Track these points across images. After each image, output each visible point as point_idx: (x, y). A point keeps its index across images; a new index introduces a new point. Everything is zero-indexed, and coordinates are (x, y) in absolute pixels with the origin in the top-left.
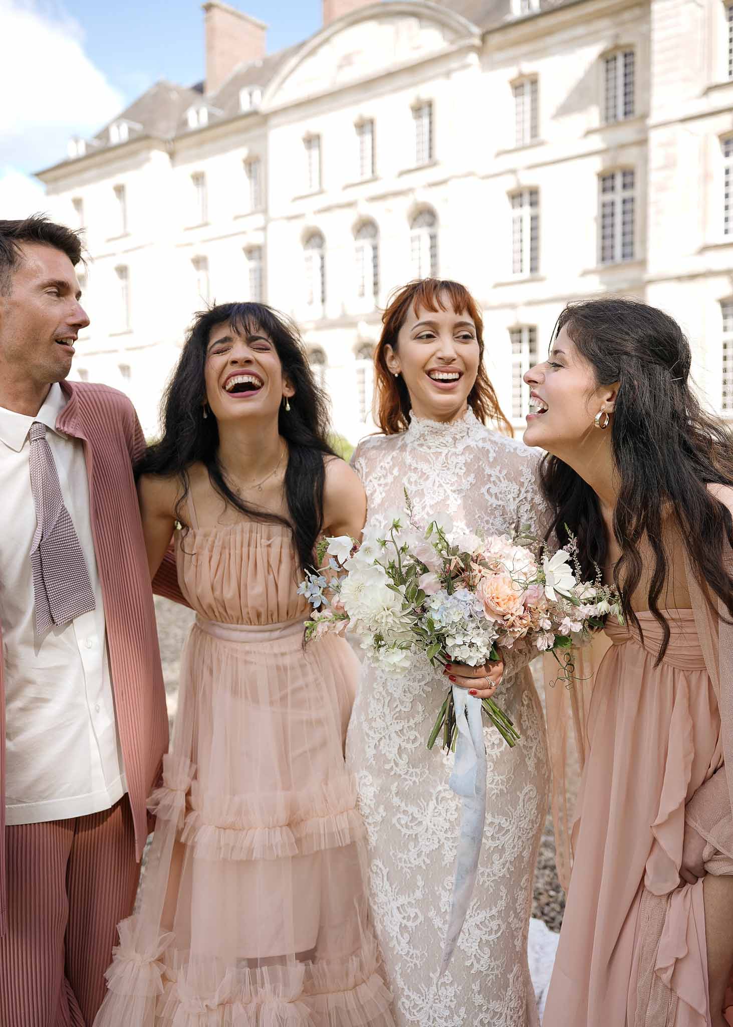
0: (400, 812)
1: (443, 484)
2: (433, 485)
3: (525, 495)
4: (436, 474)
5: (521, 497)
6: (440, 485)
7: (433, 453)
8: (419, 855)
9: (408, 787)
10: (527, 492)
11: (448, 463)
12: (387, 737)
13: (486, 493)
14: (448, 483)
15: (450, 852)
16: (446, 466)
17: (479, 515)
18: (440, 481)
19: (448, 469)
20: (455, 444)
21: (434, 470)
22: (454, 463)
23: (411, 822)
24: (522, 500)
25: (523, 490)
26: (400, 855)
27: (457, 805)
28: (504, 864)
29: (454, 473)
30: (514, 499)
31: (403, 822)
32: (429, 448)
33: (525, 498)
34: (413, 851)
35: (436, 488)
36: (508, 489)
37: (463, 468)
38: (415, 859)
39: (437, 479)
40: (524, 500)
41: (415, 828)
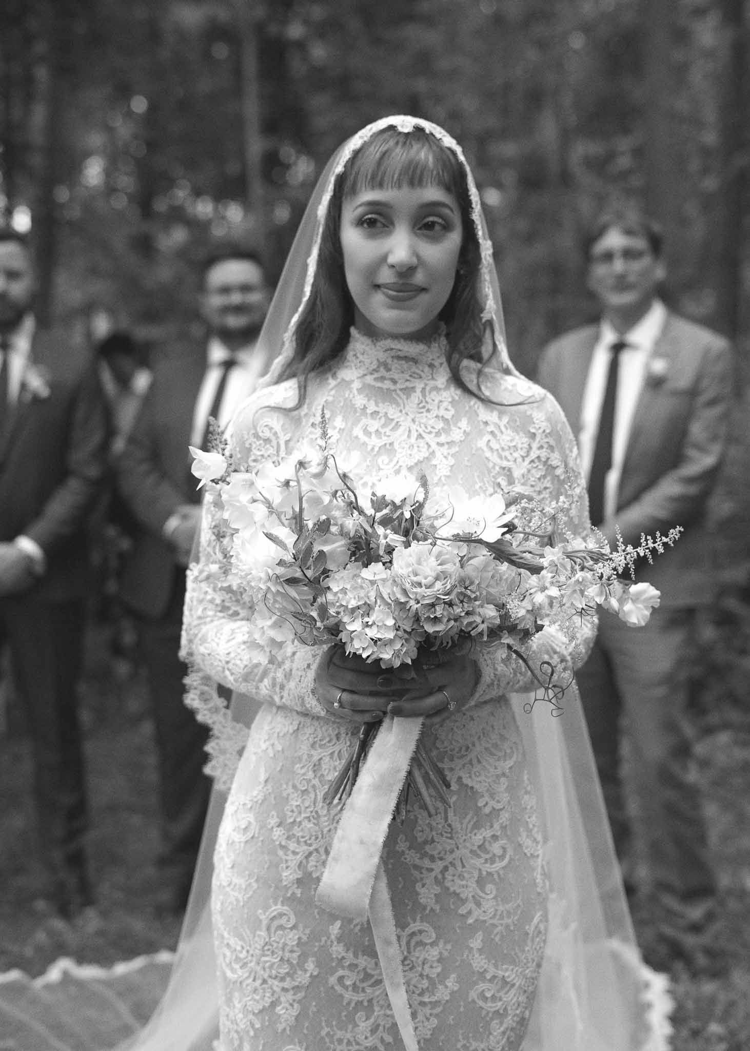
0: (343, 968)
1: (424, 435)
2: (409, 436)
3: (538, 452)
4: (409, 418)
5: (533, 455)
6: (420, 436)
7: (401, 390)
8: (374, 1030)
9: (359, 927)
10: (541, 447)
11: (427, 402)
12: (322, 850)
13: (485, 449)
14: (430, 433)
15: (426, 1024)
16: (424, 407)
17: (479, 485)
18: (418, 428)
19: (428, 411)
20: (432, 374)
21: (407, 414)
22: (436, 402)
23: (362, 981)
24: (532, 461)
25: (535, 446)
26: (339, 1034)
27: (441, 953)
28: (504, 1033)
29: (437, 417)
30: (523, 458)
31: (348, 983)
32: (394, 382)
33: (538, 457)
34: (364, 1026)
35: (413, 440)
36: (514, 444)
37: (450, 407)
38: (366, 1038)
39: (414, 427)
40: (536, 461)
41: (369, 990)
